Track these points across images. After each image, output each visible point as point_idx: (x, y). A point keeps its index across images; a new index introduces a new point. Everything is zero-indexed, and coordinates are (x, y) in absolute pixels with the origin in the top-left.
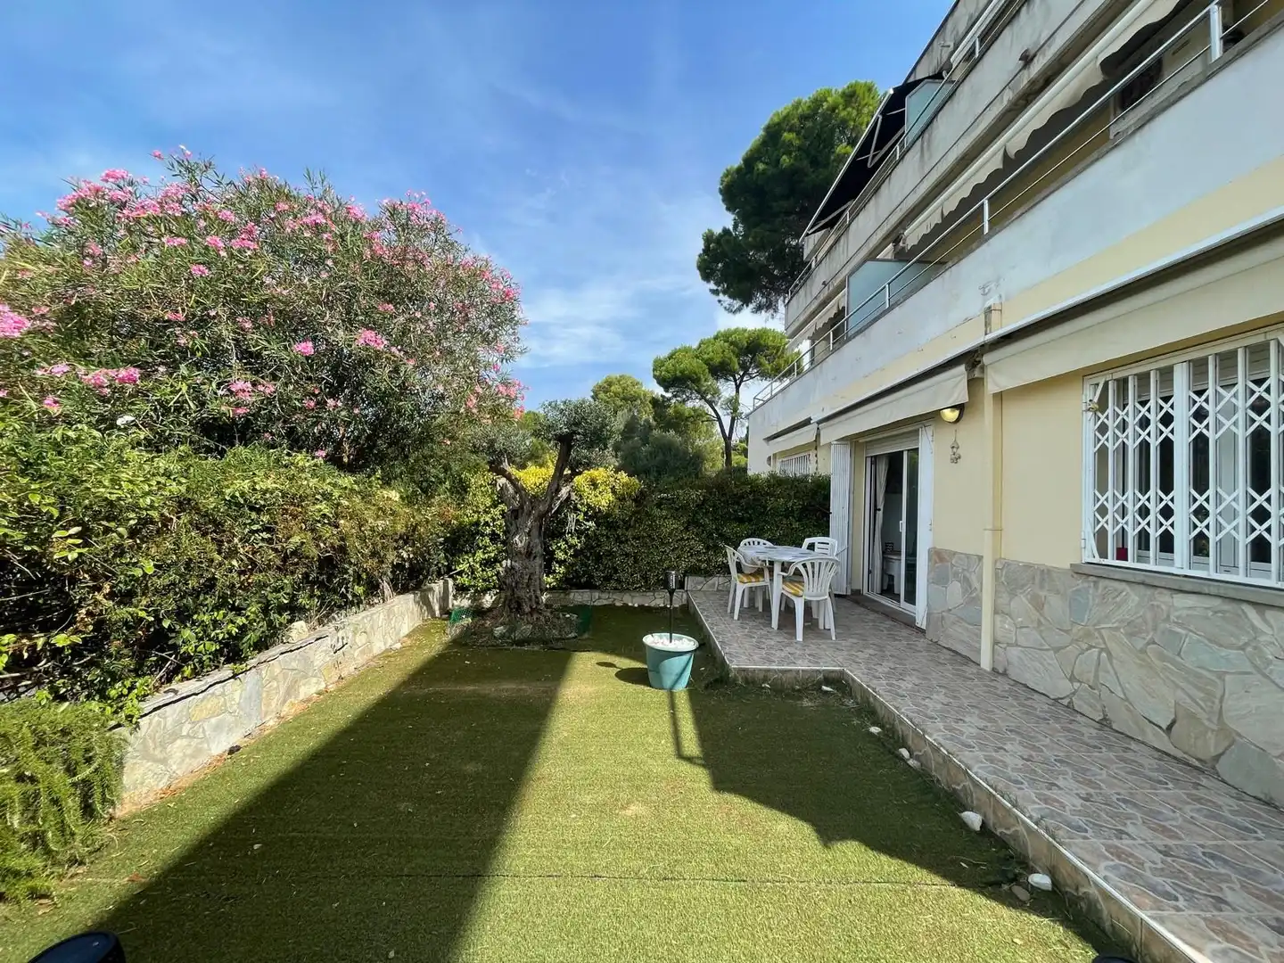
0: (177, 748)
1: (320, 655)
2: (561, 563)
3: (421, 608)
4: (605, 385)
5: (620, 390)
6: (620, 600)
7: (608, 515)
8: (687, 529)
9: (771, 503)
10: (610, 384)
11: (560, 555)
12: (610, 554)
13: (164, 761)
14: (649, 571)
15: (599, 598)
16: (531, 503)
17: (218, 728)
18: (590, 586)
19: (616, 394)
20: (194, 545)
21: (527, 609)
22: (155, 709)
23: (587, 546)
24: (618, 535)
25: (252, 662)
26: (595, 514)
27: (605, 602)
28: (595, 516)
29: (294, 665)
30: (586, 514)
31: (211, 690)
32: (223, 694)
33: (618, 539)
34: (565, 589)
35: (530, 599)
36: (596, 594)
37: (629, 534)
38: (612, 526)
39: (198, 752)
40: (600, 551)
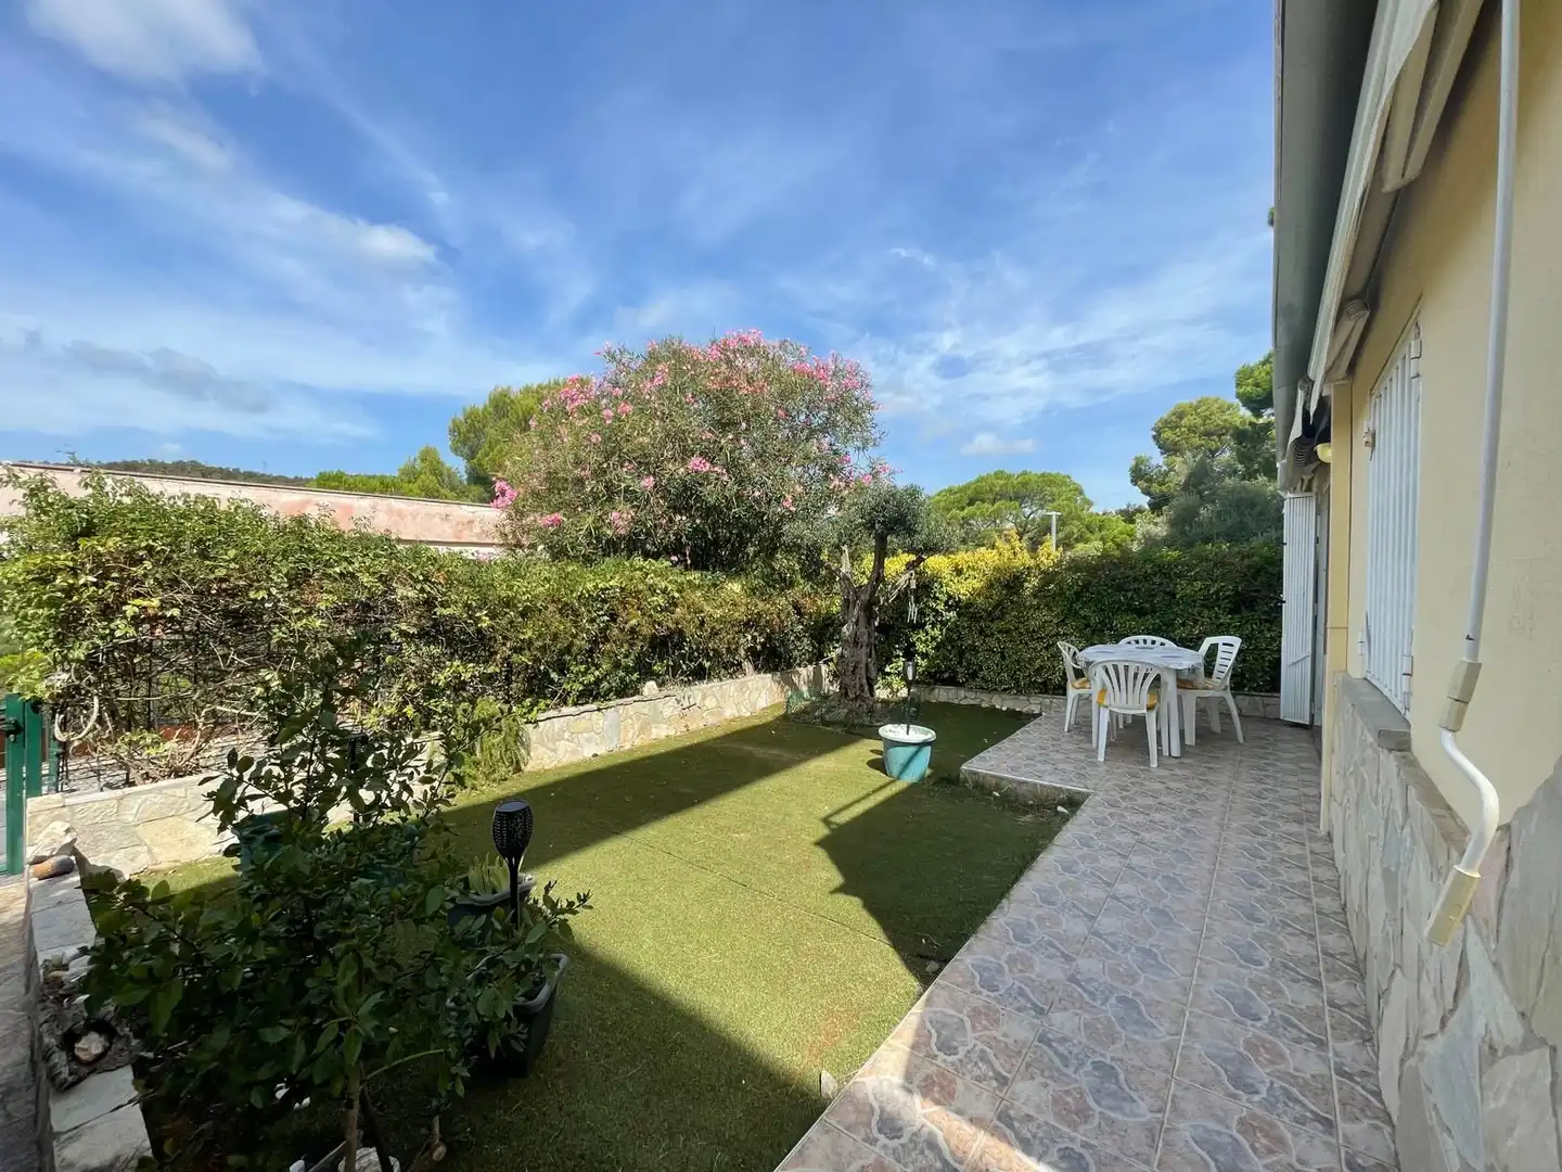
0: (563, 745)
1: (668, 708)
2: (924, 656)
3: (782, 687)
4: (1174, 418)
5: (1199, 421)
6: (986, 700)
7: (969, 605)
8: (1062, 623)
9: (1183, 588)
10: (1181, 416)
11: (921, 647)
12: (974, 649)
13: (554, 751)
14: (1019, 670)
15: (966, 697)
16: (856, 593)
17: (589, 740)
18: (952, 681)
19: (1192, 429)
20: (559, 624)
21: (851, 696)
22: (548, 719)
23: (948, 639)
24: (981, 627)
25: (612, 703)
26: (954, 604)
27: (972, 702)
28: (957, 606)
29: (645, 711)
30: (946, 603)
31: (583, 715)
32: (590, 719)
33: (981, 632)
34: (929, 684)
35: (854, 687)
36: (962, 693)
37: (994, 626)
38: (975, 618)
39: (574, 752)
40: (962, 645)
